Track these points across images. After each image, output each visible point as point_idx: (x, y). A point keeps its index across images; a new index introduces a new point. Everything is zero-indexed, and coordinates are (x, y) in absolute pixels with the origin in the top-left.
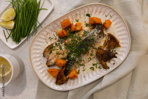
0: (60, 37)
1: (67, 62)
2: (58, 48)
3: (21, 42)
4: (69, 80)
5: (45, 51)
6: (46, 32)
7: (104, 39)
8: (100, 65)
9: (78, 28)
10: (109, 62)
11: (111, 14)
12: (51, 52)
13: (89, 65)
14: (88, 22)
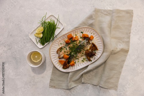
0: (66, 43)
1: (70, 57)
2: (65, 49)
3: (45, 45)
4: (70, 67)
5: (58, 50)
6: (59, 40)
7: (90, 45)
8: (87, 59)
9: (76, 39)
10: (92, 58)
11: (94, 33)
12: (61, 51)
13: (81, 59)
14: (81, 36)
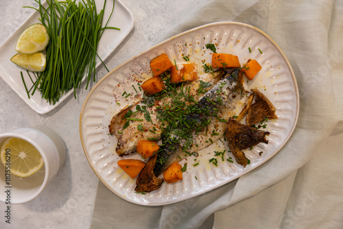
0: (147, 93)
1: (161, 147)
2: (142, 117)
3: (61, 100)
5: (113, 123)
6: (117, 80)
7: (243, 100)
8: (231, 155)
9: (188, 77)
10: (251, 149)
11: (262, 46)
12: (127, 125)
13: (206, 154)
14: (209, 62)
